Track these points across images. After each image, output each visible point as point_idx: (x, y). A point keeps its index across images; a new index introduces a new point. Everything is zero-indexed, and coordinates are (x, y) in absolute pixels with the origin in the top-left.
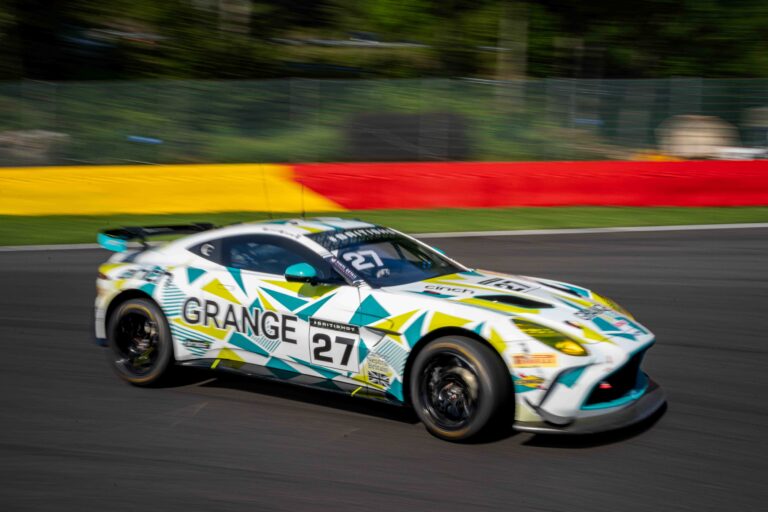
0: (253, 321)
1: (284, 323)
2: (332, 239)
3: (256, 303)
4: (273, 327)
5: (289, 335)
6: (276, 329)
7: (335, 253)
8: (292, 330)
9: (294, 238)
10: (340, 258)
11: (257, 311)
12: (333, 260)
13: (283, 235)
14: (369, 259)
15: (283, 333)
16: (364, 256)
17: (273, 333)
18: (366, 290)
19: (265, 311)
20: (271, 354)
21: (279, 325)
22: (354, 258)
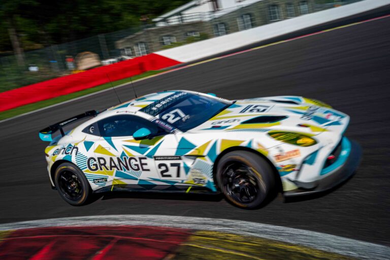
0: (124, 164)
1: (140, 162)
2: (154, 109)
3: (123, 154)
4: (135, 165)
5: (145, 167)
6: (137, 165)
7: (158, 117)
8: (146, 164)
9: (133, 114)
10: (161, 119)
11: (125, 158)
12: (157, 121)
13: (128, 113)
14: (176, 115)
15: (141, 167)
16: (174, 114)
17: (136, 168)
18: (179, 135)
19: (129, 157)
20: (139, 178)
21: (138, 163)
22: (169, 117)
